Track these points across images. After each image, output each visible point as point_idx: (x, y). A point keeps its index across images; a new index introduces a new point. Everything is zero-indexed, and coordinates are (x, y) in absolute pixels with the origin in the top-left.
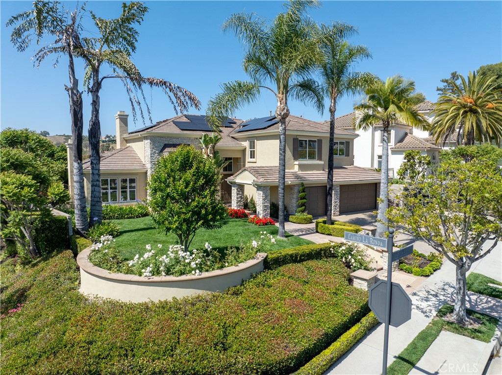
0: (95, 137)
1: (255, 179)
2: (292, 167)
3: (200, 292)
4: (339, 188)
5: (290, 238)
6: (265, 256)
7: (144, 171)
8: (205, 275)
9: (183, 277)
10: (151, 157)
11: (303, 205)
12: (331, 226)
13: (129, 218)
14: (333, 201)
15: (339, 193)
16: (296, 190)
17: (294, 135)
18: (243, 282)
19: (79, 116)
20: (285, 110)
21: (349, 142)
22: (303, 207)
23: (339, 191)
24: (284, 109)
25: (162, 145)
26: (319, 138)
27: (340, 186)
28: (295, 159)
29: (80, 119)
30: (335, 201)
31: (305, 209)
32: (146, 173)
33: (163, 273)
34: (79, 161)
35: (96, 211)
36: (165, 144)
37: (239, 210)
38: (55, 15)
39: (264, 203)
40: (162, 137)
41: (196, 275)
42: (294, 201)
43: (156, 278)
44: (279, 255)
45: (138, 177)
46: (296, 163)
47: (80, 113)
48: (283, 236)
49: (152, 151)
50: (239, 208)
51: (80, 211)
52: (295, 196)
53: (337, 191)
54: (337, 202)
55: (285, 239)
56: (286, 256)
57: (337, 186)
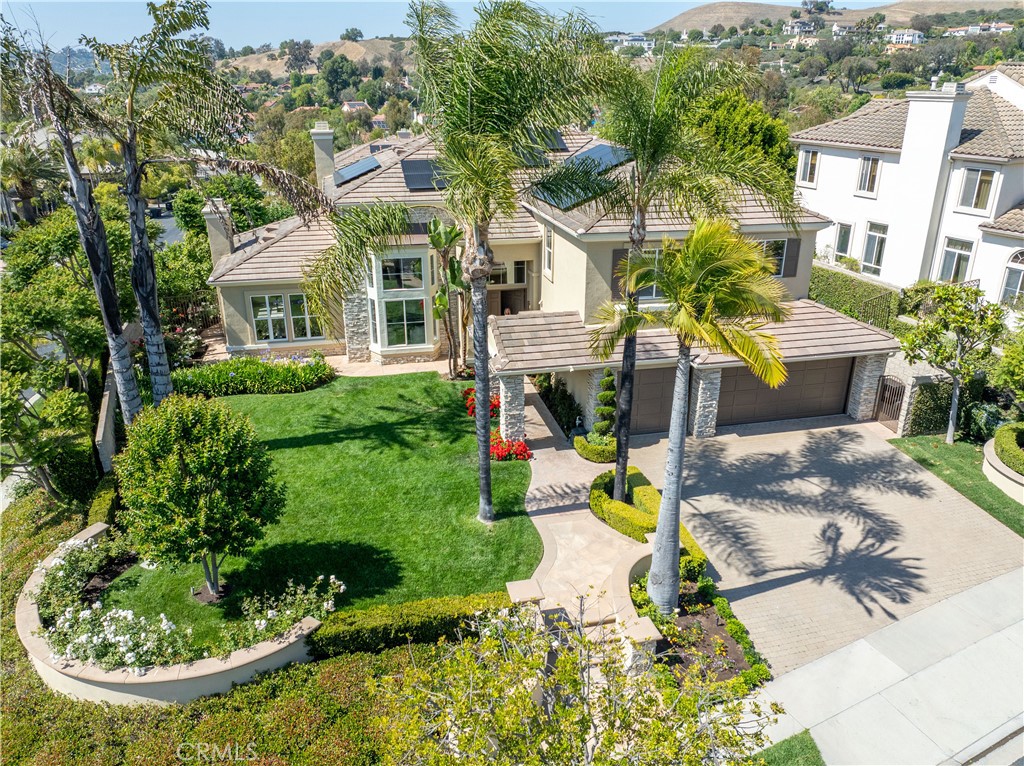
0: (142, 285)
5: (505, 521)
14: (698, 405)
15: (718, 386)
19: (100, 252)
21: (799, 241)
22: (607, 422)
23: (718, 381)
28: (618, 297)
29: (102, 257)
31: (609, 426)
46: (618, 308)
52: (594, 392)
53: (712, 383)
54: (711, 406)
55: (489, 524)
56: (358, 632)
57: (713, 370)
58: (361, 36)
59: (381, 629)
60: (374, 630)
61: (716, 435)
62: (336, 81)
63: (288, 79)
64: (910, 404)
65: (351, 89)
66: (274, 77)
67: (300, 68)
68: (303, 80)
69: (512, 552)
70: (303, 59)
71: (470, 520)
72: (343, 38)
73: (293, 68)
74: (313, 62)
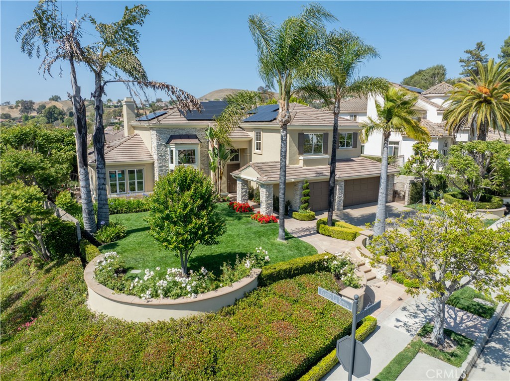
0: (99, 142)
1: (259, 176)
2: (297, 162)
3: (196, 314)
4: (343, 183)
5: (290, 240)
6: (259, 273)
7: (151, 161)
8: (201, 297)
9: (180, 300)
10: (158, 148)
11: (306, 202)
12: (331, 228)
13: (137, 212)
14: (337, 196)
15: (343, 188)
16: (300, 187)
17: (300, 130)
18: (236, 300)
19: (83, 123)
20: (287, 117)
21: (357, 134)
22: (307, 204)
23: (343, 186)
24: (286, 115)
25: (169, 137)
26: (325, 132)
27: (346, 181)
28: (301, 153)
29: (83, 126)
30: (339, 196)
31: (308, 205)
32: (153, 164)
33: (161, 296)
34: (85, 167)
35: (104, 214)
36: (171, 136)
37: (244, 204)
38: (54, 22)
39: (268, 201)
40: (168, 129)
41: (191, 298)
42: (298, 197)
43: (155, 301)
44: (273, 270)
45: (145, 167)
46: (301, 158)
47: (84, 120)
48: (283, 239)
49: (159, 143)
50: (244, 202)
51: (87, 215)
52: (298, 193)
53: (341, 187)
54: (341, 197)
55: (285, 242)
56: (279, 271)
57: (341, 181)
58: (60, 99)
59: (288, 270)
60: (285, 271)
61: (343, 209)
62: (51, 118)
63: (21, 118)
64: (409, 191)
65: (60, 121)
66: (13, 117)
67: (28, 113)
68: (29, 118)
69: (304, 249)
70: (30, 108)
71: (275, 241)
72: (50, 100)
73: (24, 112)
74: (34, 110)
